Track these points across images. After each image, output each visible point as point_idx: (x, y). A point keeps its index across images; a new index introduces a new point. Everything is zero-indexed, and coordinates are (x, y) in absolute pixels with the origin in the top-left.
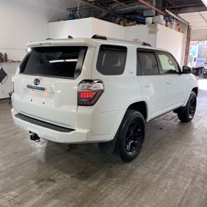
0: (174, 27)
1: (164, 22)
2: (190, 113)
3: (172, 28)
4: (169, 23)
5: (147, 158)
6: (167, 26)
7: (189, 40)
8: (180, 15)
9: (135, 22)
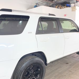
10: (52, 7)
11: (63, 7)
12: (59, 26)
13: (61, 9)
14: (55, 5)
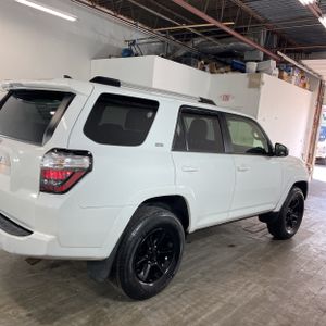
0: (294, 81)
1: (277, 72)
2: (290, 224)
3: (291, 82)
4: (285, 74)
5: (179, 296)
6: (281, 77)
7: (321, 104)
8: (305, 62)
9: (229, 68)
10: (185, 63)
11: (222, 69)
12: (223, 133)
13: (212, 72)
14: (196, 57)
